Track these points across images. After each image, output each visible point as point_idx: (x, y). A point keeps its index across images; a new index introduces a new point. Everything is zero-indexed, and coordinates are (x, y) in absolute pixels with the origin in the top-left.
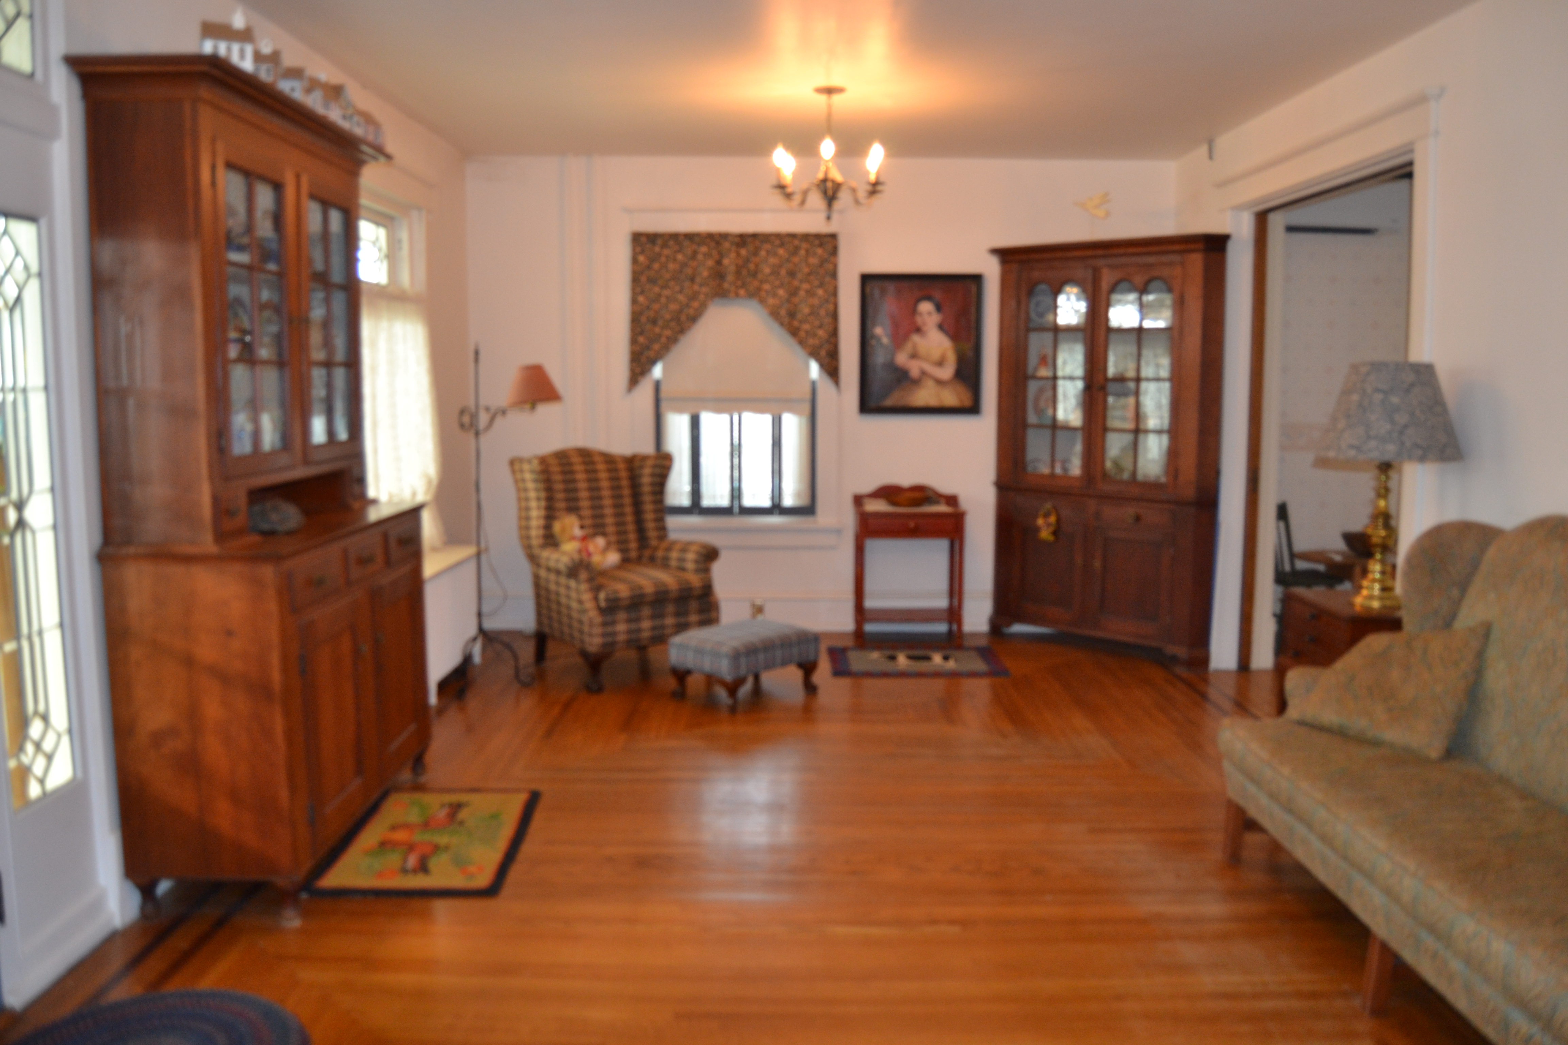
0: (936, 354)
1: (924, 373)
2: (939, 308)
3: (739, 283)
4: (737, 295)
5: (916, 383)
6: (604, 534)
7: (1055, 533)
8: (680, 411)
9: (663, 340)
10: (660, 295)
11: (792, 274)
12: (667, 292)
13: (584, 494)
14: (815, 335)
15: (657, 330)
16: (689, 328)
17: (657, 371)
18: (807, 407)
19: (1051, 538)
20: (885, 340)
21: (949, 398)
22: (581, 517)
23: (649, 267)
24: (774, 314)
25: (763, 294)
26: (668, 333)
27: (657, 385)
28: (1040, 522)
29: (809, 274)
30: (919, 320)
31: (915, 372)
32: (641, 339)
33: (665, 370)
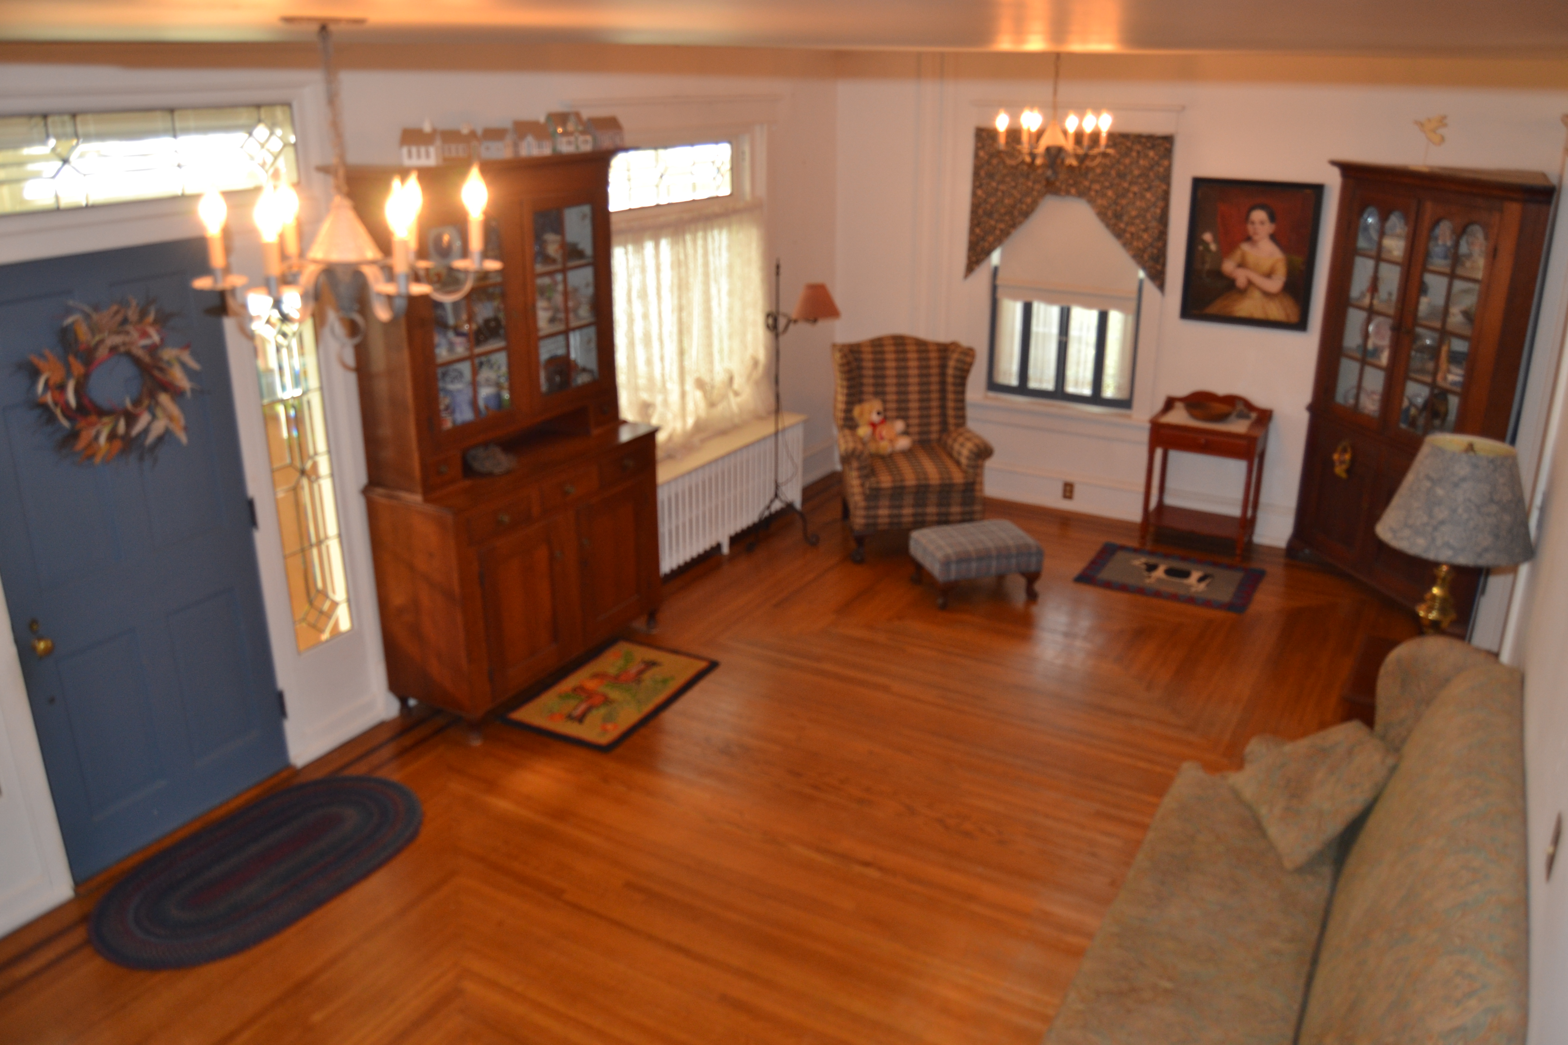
0: (1266, 265)
1: (1250, 283)
2: (1272, 218)
3: (1071, 182)
4: (1068, 193)
5: (1243, 292)
6: (905, 418)
7: (1348, 471)
8: (1015, 298)
9: (998, 232)
10: (997, 190)
11: (1121, 176)
12: (1002, 187)
13: (891, 381)
14: (1139, 238)
15: (992, 223)
16: (1021, 223)
17: (996, 258)
18: (1133, 305)
19: (1344, 475)
20: (1213, 247)
21: (1275, 311)
22: (884, 402)
23: (989, 163)
24: (1102, 214)
25: (1093, 193)
26: (1002, 226)
27: (995, 271)
28: (1336, 457)
29: (1140, 176)
30: (1250, 228)
31: (1241, 282)
32: (978, 231)
33: (1003, 257)
